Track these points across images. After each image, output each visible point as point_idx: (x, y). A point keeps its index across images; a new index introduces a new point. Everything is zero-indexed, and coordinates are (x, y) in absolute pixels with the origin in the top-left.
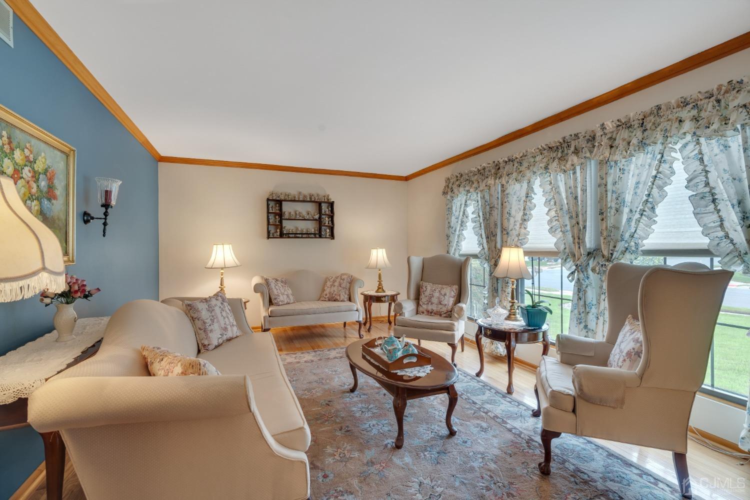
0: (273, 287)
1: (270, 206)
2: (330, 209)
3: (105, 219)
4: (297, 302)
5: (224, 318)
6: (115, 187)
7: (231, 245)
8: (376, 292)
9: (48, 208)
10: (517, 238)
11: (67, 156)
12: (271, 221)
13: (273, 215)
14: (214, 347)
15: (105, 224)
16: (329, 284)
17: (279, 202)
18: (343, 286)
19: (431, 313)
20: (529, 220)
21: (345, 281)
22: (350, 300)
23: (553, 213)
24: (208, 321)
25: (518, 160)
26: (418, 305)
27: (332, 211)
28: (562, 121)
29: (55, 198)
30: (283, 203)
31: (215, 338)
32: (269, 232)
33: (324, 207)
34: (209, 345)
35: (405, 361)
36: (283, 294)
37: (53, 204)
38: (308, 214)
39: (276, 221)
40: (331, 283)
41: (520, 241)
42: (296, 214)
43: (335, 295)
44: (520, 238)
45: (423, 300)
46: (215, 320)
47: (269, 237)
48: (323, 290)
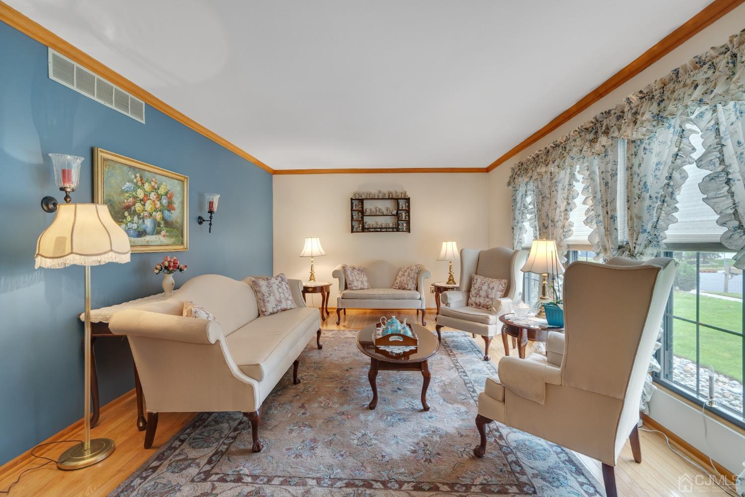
0: (349, 274)
1: (354, 204)
2: (407, 204)
3: (210, 221)
4: (372, 288)
5: (280, 293)
6: (216, 199)
7: (318, 239)
8: (447, 284)
9: (168, 216)
10: (562, 231)
11: (183, 181)
12: (354, 217)
13: (356, 212)
14: (269, 313)
15: (210, 224)
16: (400, 273)
17: (361, 201)
18: (412, 276)
19: (479, 305)
20: (571, 210)
21: (413, 272)
22: (417, 289)
23: (590, 202)
24: (266, 294)
25: (562, 145)
26: (468, 297)
27: (409, 206)
28: (602, 97)
29: (174, 209)
30: (365, 201)
31: (270, 307)
32: (352, 227)
33: (402, 203)
34: (265, 311)
35: (391, 339)
36: (357, 280)
37: (172, 213)
38: (387, 210)
39: (359, 218)
40: (402, 273)
41: (564, 234)
42: (376, 210)
43: (405, 284)
44: (565, 230)
45: (472, 293)
46: (272, 294)
47: (352, 232)
48: (396, 279)
